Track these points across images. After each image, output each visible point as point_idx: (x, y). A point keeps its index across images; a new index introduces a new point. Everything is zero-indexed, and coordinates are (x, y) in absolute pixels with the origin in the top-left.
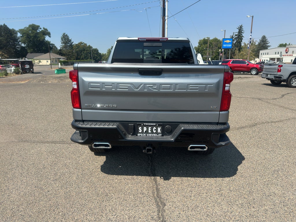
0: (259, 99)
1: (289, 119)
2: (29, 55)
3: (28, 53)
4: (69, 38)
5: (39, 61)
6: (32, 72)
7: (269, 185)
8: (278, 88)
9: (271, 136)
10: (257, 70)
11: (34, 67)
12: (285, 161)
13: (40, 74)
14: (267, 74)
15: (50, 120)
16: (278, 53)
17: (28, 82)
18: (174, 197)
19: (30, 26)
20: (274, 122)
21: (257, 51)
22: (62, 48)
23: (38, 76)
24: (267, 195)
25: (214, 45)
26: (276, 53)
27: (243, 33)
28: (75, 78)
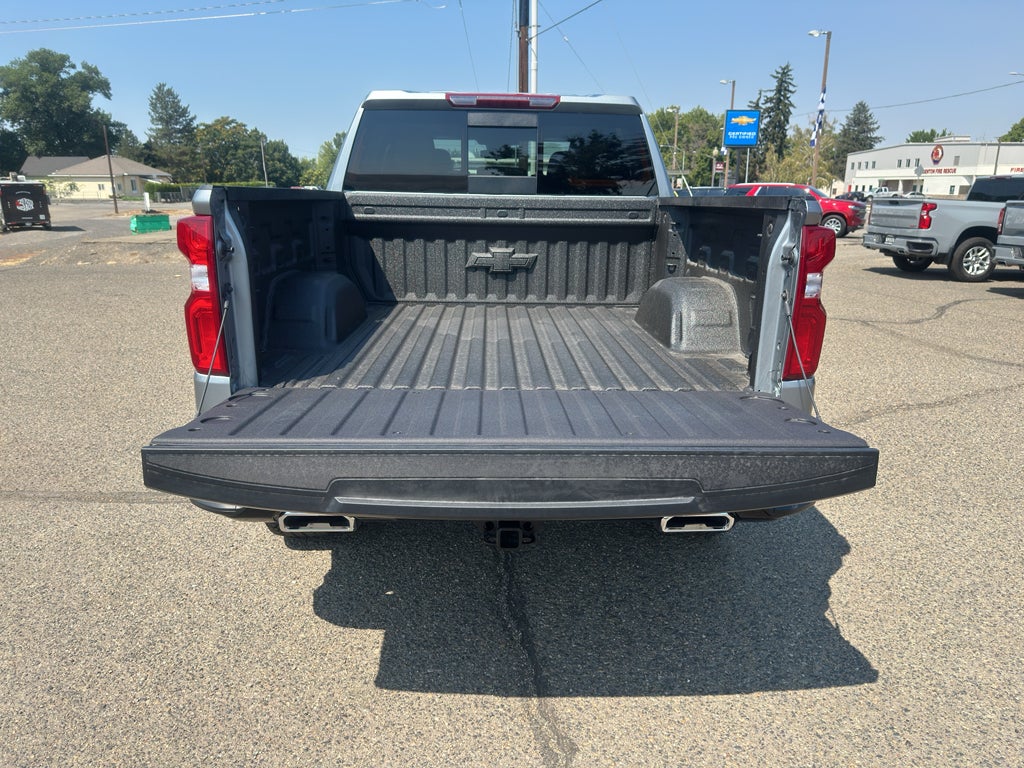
0: (865, 323)
1: (977, 394)
2: (31, 163)
3: (29, 155)
4: (179, 101)
5: (70, 185)
6: (44, 225)
7: (951, 651)
8: (920, 281)
9: (925, 456)
10: (843, 220)
11: (51, 209)
12: (991, 553)
13: (75, 234)
14: (882, 235)
15: (112, 409)
16: (909, 161)
17: (27, 262)
18: (607, 713)
19: (33, 56)
20: (928, 405)
21: (838, 157)
22: (155, 138)
23: (66, 239)
24: (949, 692)
25: (692, 133)
26: (900, 162)
27: (791, 92)
28: (200, 251)
